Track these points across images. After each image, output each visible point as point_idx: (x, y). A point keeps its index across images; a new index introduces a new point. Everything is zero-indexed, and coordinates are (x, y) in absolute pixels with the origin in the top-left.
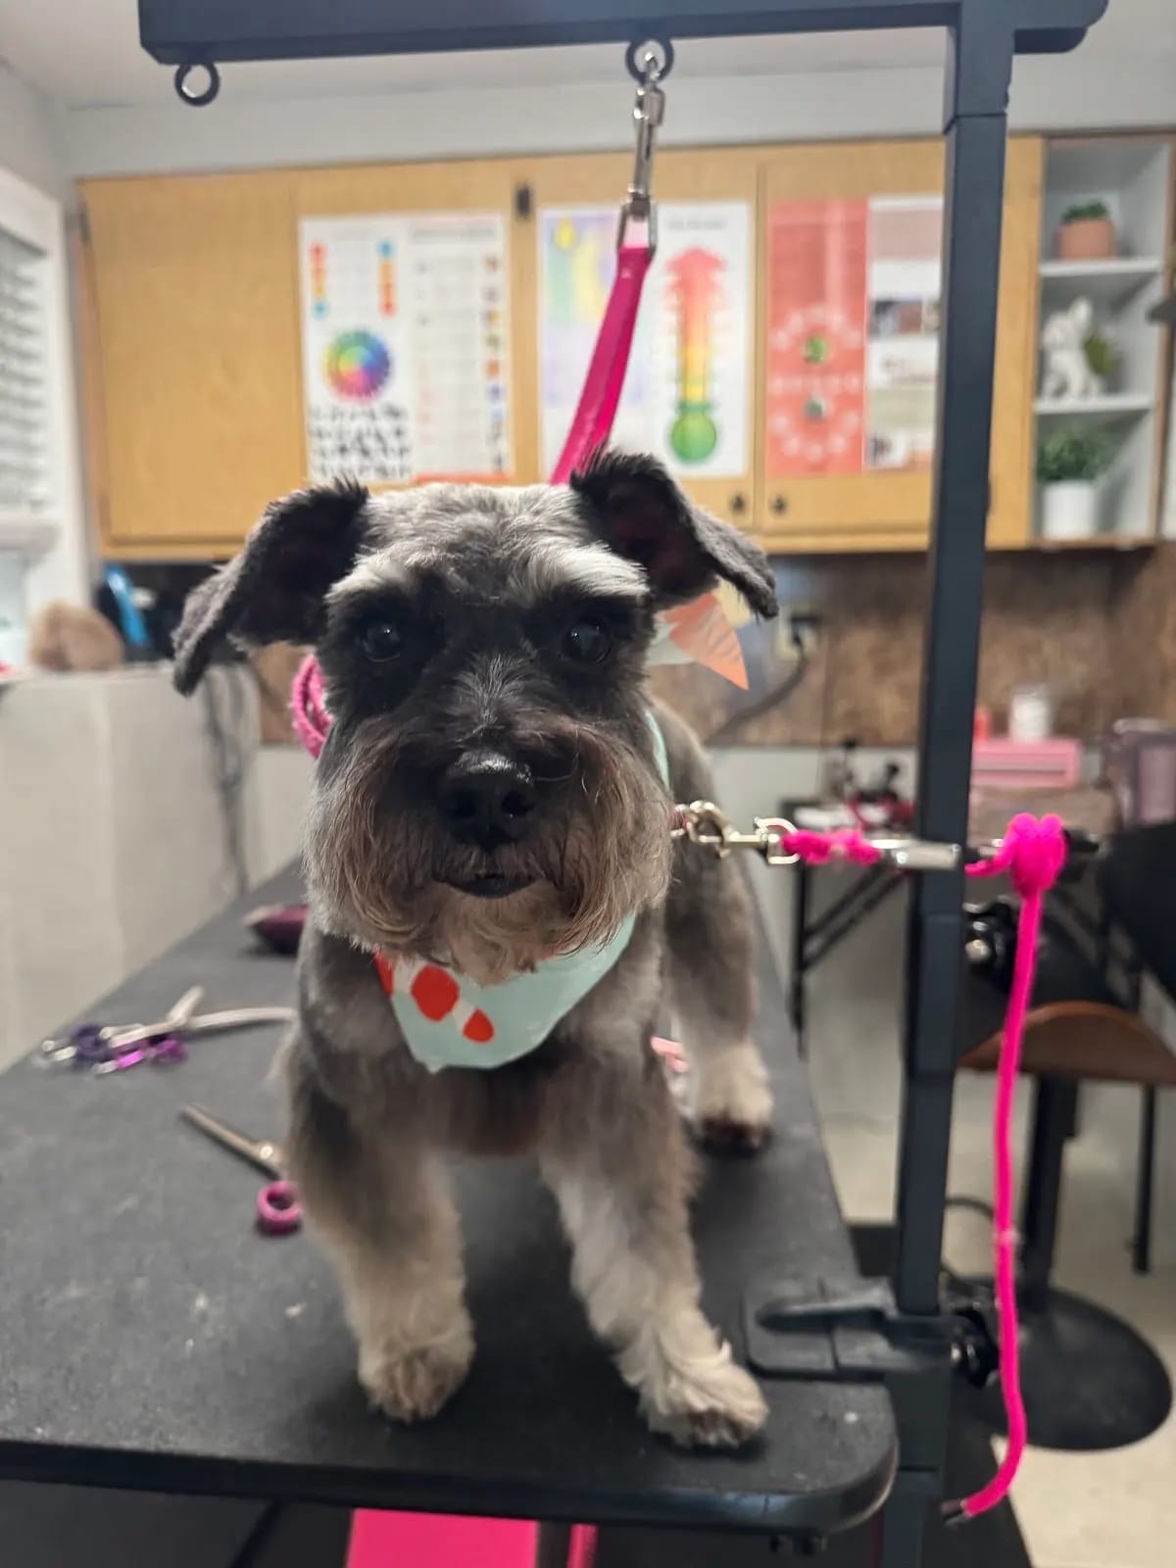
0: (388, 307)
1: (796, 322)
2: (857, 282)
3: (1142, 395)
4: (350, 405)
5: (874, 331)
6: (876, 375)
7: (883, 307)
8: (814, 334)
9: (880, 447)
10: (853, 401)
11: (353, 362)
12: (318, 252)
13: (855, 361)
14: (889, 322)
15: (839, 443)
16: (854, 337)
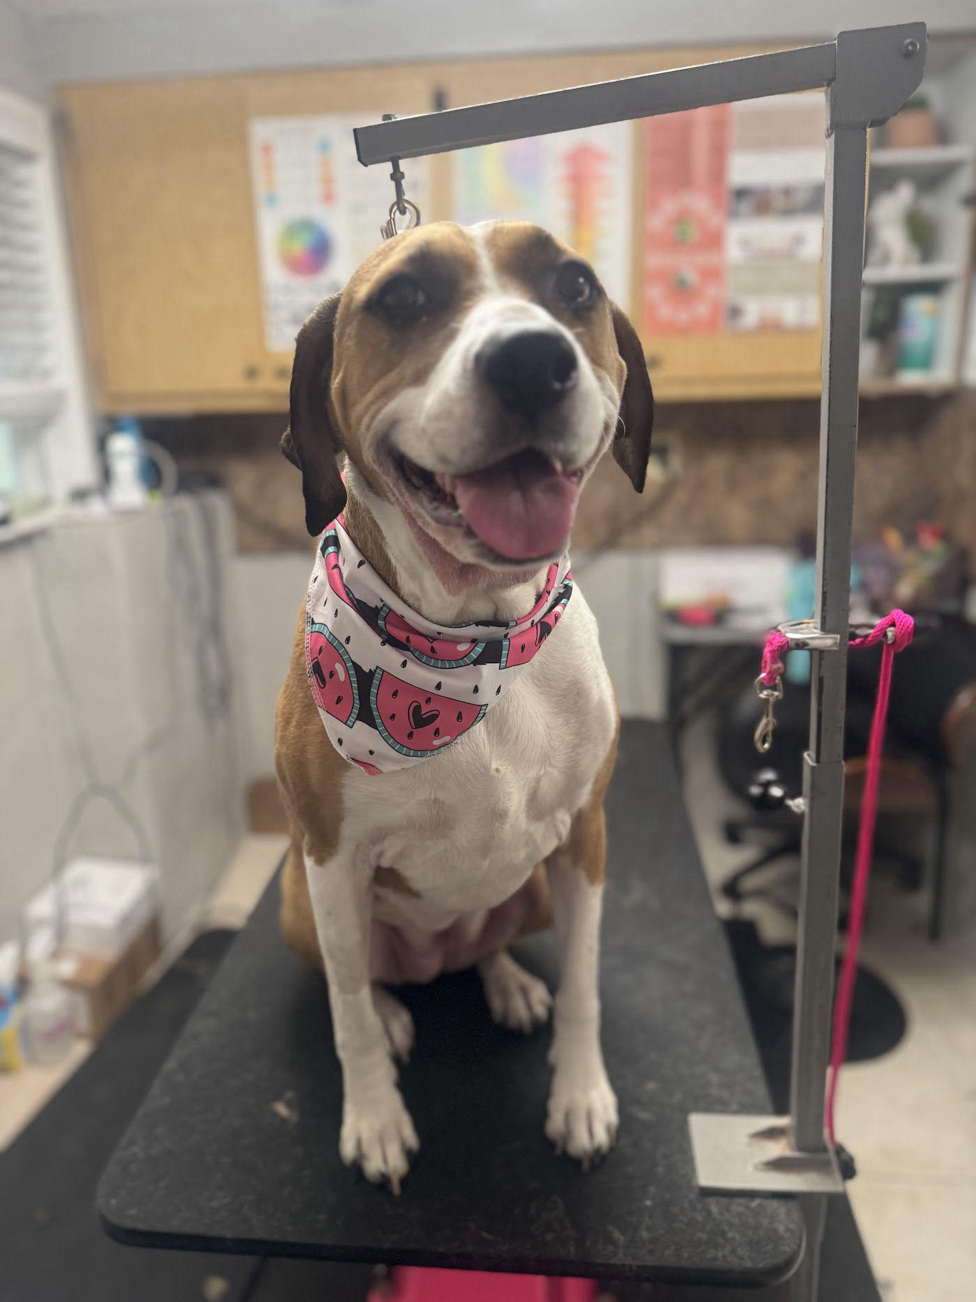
0: (328, 197)
1: (669, 206)
2: (718, 172)
3: (951, 264)
4: (299, 282)
5: (733, 214)
6: (733, 252)
7: (741, 194)
8: (682, 218)
9: (735, 312)
10: (713, 274)
11: (300, 246)
12: (267, 149)
13: (714, 241)
14: (745, 206)
15: (702, 310)
16: (715, 219)
